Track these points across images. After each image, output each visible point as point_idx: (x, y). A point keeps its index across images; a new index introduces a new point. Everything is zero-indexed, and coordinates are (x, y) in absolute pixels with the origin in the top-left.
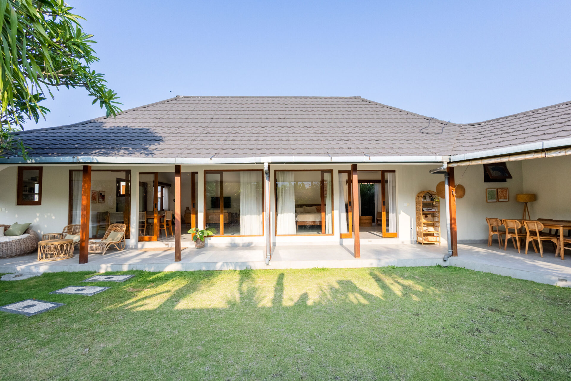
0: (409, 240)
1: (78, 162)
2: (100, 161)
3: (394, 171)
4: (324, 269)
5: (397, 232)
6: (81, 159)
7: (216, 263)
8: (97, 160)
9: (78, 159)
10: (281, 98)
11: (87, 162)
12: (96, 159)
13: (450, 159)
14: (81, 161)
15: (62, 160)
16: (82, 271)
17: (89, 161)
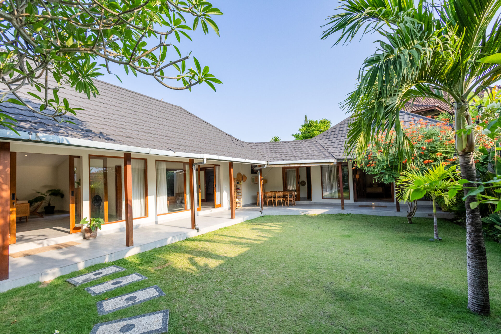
0: (227, 208)
1: (39, 140)
2: (72, 143)
3: (219, 165)
4: (225, 228)
5: (220, 203)
6: (43, 137)
7: (166, 239)
8: (68, 141)
9: (38, 137)
10: (123, 89)
11: (52, 141)
12: (66, 139)
13: (268, 163)
14: (44, 139)
15: (9, 135)
16: (14, 288)
17: (56, 141)
